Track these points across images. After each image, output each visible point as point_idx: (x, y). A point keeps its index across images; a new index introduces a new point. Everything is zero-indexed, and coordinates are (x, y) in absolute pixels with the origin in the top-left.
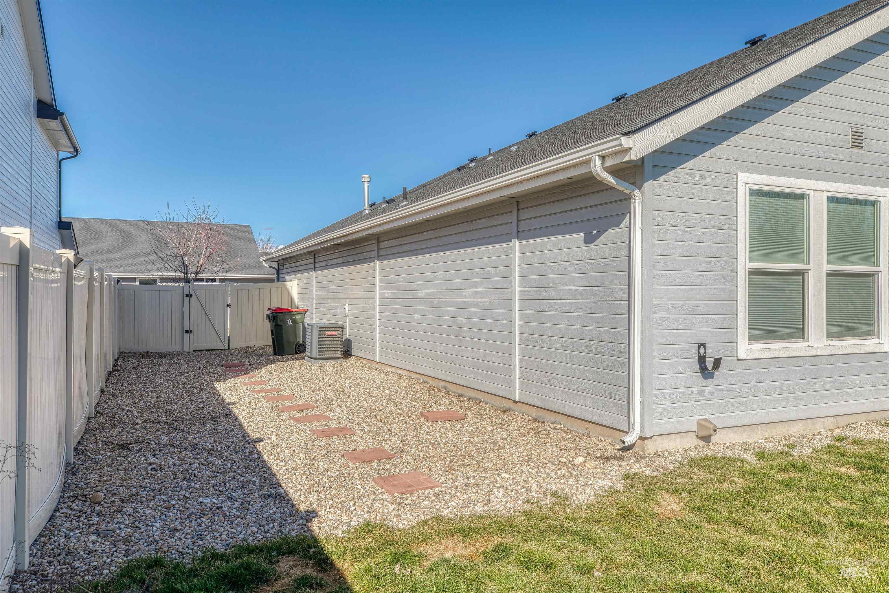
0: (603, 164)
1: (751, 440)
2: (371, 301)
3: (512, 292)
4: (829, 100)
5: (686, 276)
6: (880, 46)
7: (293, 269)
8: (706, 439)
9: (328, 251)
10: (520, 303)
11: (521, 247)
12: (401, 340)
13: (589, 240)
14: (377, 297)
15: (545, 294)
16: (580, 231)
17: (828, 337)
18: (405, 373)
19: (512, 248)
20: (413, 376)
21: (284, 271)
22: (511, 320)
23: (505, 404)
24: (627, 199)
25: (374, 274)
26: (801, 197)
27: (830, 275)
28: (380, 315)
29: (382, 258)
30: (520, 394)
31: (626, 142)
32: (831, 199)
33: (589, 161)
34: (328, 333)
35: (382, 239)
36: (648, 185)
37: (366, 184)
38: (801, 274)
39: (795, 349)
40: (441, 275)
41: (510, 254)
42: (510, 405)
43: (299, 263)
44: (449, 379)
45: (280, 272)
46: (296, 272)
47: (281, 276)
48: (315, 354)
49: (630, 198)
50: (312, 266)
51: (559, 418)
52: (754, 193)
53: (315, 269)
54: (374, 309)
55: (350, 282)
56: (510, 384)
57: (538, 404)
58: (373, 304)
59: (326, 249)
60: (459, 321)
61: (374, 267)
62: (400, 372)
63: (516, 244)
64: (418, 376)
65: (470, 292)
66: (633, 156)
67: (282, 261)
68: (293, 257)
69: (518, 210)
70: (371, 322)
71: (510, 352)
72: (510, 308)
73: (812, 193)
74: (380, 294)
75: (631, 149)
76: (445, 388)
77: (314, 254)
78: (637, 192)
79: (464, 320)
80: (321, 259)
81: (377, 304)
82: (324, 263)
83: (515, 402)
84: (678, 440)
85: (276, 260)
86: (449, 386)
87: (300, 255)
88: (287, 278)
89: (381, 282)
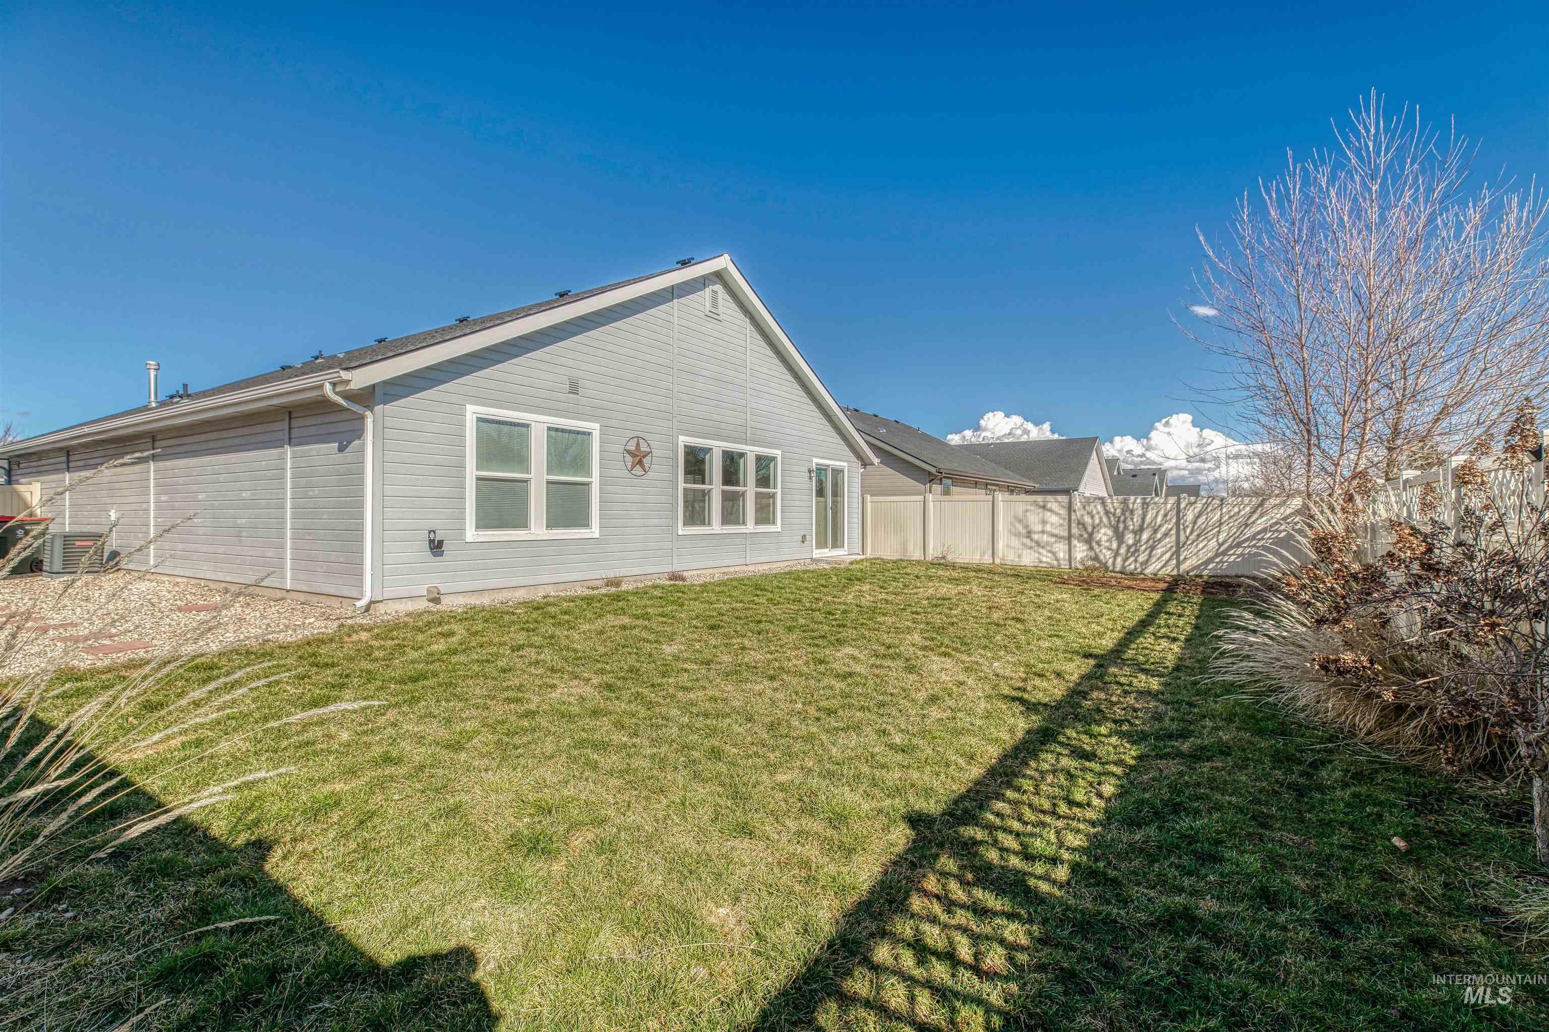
0: (334, 390)
1: (478, 603)
2: (145, 506)
3: (285, 494)
4: (548, 357)
5: (418, 480)
6: (592, 324)
7: (34, 470)
8: (436, 601)
9: (88, 448)
10: (291, 502)
11: (293, 453)
12: (180, 546)
13: (341, 449)
14: (152, 501)
15: (310, 493)
16: (336, 442)
17: (547, 527)
18: (185, 580)
19: (285, 453)
20: (193, 582)
21: (19, 472)
22: (283, 518)
23: (279, 594)
24: (362, 418)
25: (149, 476)
26: (527, 426)
27: (549, 482)
28: (156, 521)
29: (158, 458)
30: (291, 583)
31: (345, 375)
32: (549, 429)
33: (321, 387)
34: (77, 543)
35: (159, 437)
36: (378, 408)
37: (153, 373)
38: (526, 481)
39: (517, 535)
40: (221, 478)
41: (282, 458)
42: (284, 594)
43: (43, 462)
44: (228, 579)
45: (13, 473)
46: (40, 473)
47: (14, 478)
48: (58, 566)
49: (363, 418)
50: (64, 466)
51: (321, 598)
52: (480, 420)
53: (68, 469)
54: (149, 514)
55: (117, 486)
56: (283, 577)
57: (305, 589)
58: (147, 510)
59: (85, 445)
60: (239, 521)
61: (149, 468)
62: (179, 580)
63: (288, 450)
64: (198, 581)
65: (249, 493)
66: (353, 386)
67: (17, 459)
68: (34, 453)
69: (290, 418)
70: (144, 529)
71: (283, 547)
72: (283, 507)
73: (533, 424)
74: (155, 499)
75: (350, 381)
76: (226, 589)
77: (68, 452)
78: (368, 413)
79: (243, 520)
80: (78, 457)
81: (152, 509)
82: (82, 463)
83: (288, 591)
84: (410, 603)
85: (5, 456)
86: (229, 586)
87: (47, 452)
88: (23, 480)
89: (157, 485)
